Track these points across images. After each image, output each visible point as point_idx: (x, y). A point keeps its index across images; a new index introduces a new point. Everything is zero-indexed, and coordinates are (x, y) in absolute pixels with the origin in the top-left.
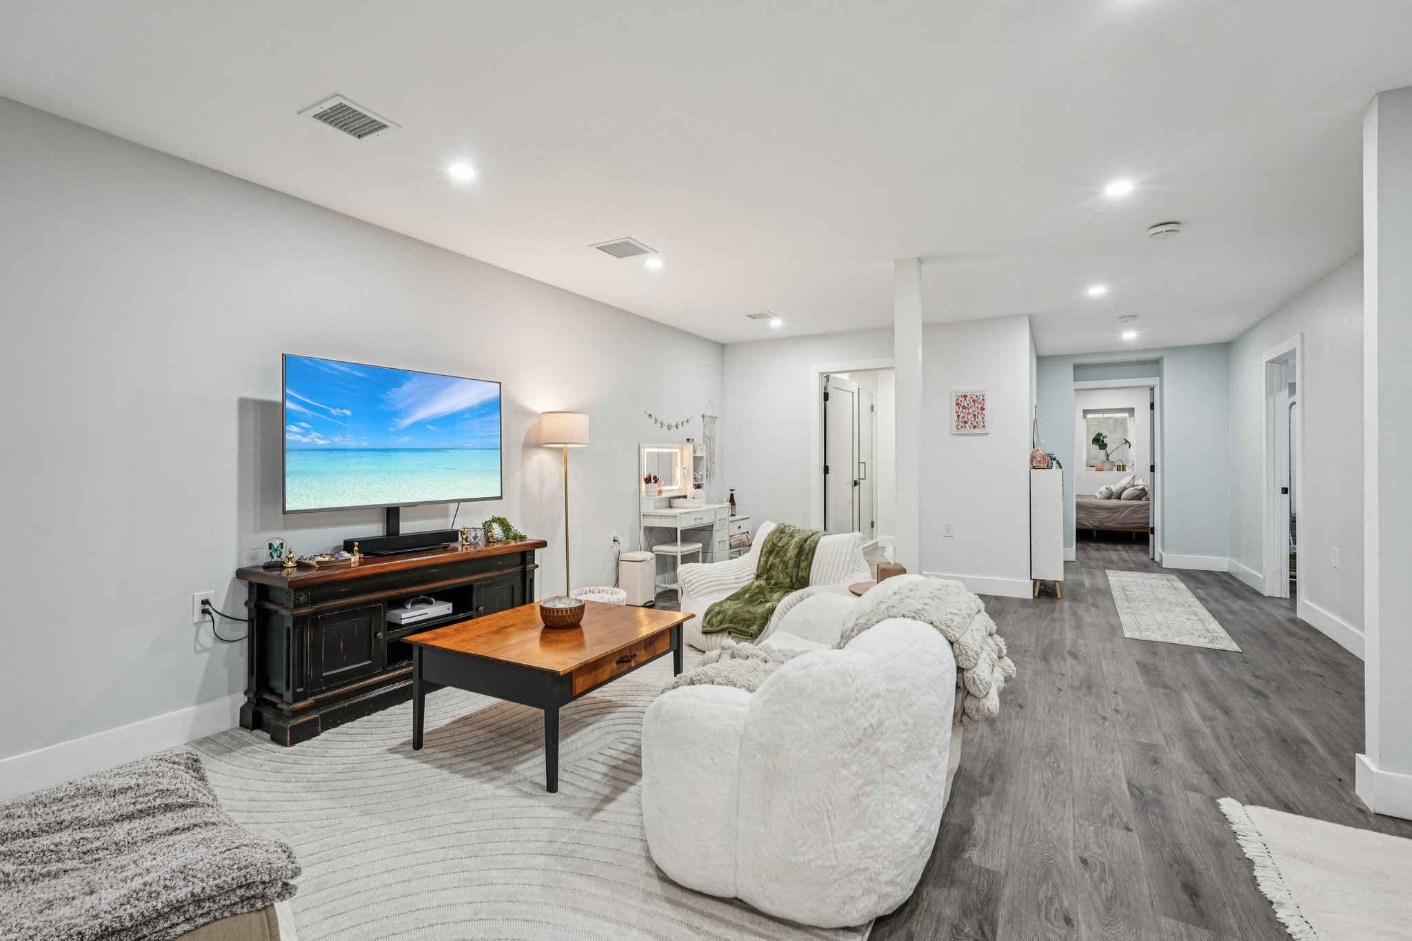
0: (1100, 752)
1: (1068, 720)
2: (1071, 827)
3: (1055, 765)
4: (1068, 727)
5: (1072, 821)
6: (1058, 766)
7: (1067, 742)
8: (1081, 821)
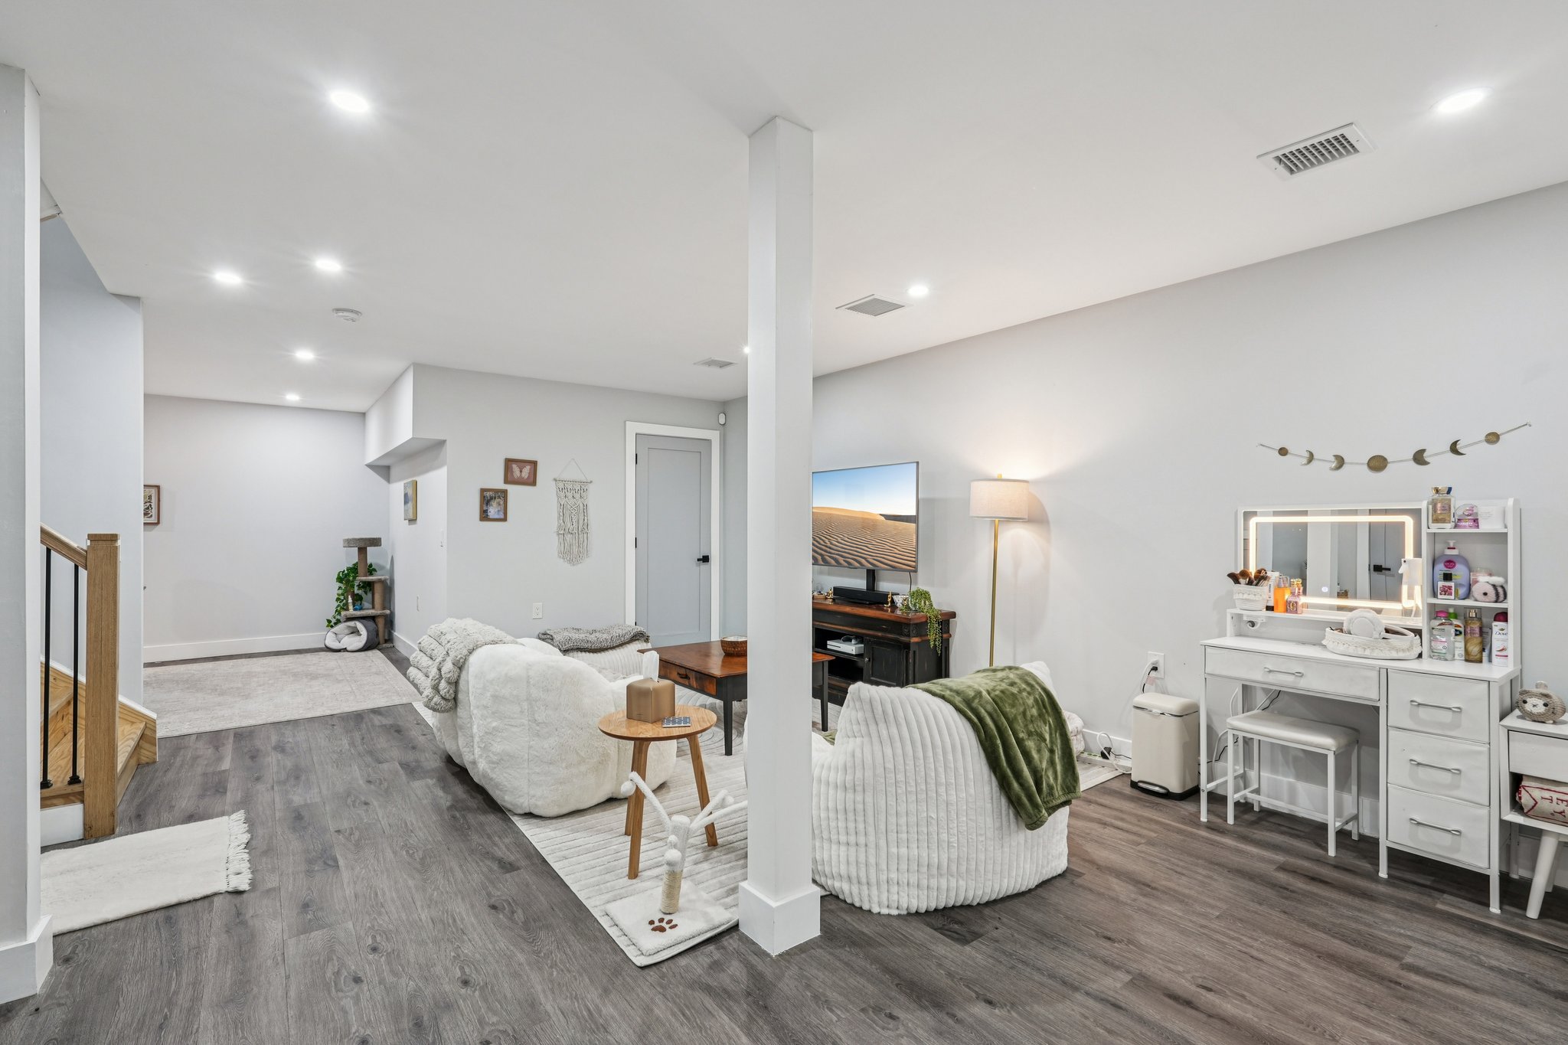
0: (371, 888)
1: (423, 917)
2: (380, 815)
3: (411, 852)
4: (419, 904)
5: (380, 819)
6: (407, 852)
7: (411, 883)
8: (374, 821)
